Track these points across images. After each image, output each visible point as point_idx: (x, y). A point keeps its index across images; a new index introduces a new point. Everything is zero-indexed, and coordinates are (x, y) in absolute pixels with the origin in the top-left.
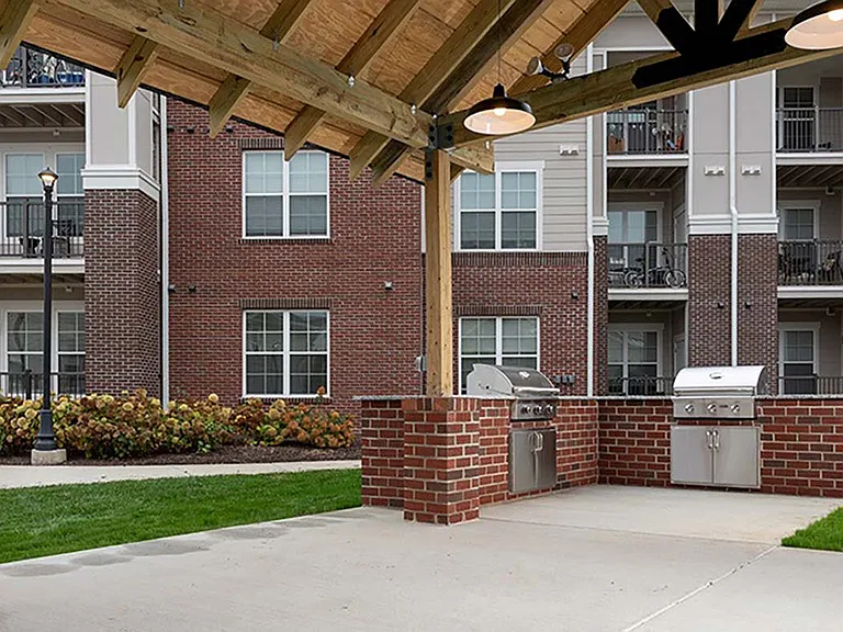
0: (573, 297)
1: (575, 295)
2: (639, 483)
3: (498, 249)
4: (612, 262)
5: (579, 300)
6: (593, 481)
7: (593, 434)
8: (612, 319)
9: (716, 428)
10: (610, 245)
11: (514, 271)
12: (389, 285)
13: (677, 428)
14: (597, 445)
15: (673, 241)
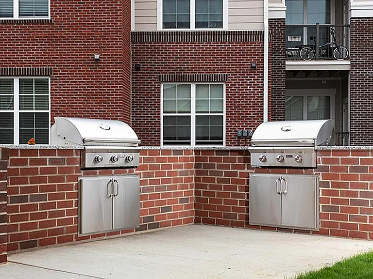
0: (252, 67)
1: (254, 65)
2: (225, 224)
3: (193, 28)
4: (289, 40)
5: (257, 69)
6: (187, 221)
7: (189, 180)
8: (289, 85)
9: (283, 176)
10: (288, 26)
11: (204, 46)
12: (97, 56)
13: (254, 175)
14: (194, 190)
15: (343, 24)
